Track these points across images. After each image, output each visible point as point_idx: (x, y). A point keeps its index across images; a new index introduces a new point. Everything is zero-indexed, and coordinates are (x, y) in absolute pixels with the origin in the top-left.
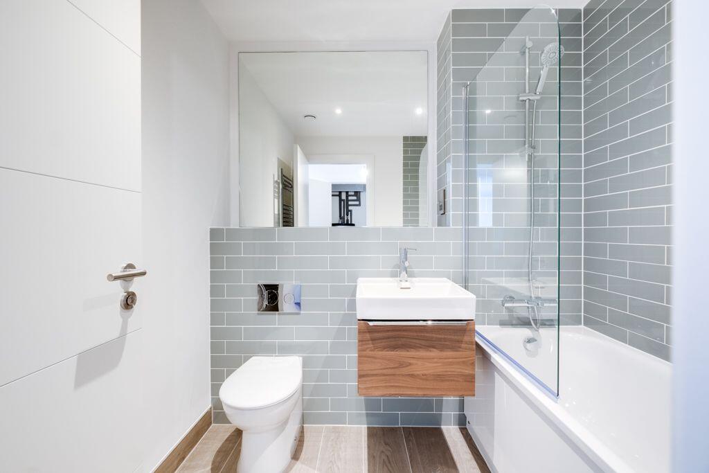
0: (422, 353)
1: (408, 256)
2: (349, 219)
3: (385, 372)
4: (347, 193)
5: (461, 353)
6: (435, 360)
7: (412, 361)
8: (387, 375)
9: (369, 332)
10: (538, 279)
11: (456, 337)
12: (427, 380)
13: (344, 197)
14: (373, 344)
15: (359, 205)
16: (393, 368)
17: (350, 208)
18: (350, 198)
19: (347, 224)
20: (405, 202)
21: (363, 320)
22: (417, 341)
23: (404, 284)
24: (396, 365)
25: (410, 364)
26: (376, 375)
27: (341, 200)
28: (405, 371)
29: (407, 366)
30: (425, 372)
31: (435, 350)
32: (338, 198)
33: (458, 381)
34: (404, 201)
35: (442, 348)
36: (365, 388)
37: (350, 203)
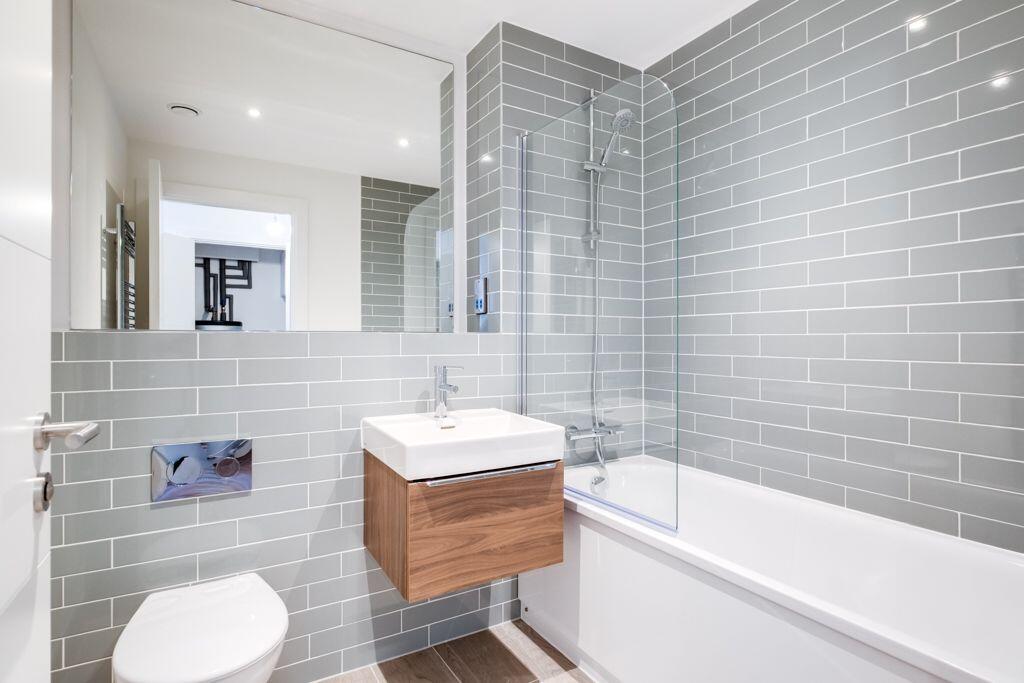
0: (501, 517)
1: (448, 377)
2: (227, 311)
3: (448, 555)
4: (222, 262)
5: (547, 507)
6: (517, 523)
7: (488, 531)
8: (453, 560)
9: (426, 498)
10: (605, 400)
11: (540, 487)
12: (505, 553)
13: (215, 268)
14: (432, 516)
15: (249, 286)
16: (461, 547)
17: (229, 291)
18: (229, 272)
19: (223, 322)
20: (364, 288)
21: (414, 481)
22: (494, 501)
23: (447, 422)
24: (465, 542)
25: (485, 536)
26: (437, 563)
27: (207, 275)
28: (476, 548)
29: (480, 540)
30: (505, 543)
31: (516, 509)
32: (201, 270)
33: (544, 546)
34: (363, 286)
35: (525, 505)
36: (420, 588)
37: (229, 282)
